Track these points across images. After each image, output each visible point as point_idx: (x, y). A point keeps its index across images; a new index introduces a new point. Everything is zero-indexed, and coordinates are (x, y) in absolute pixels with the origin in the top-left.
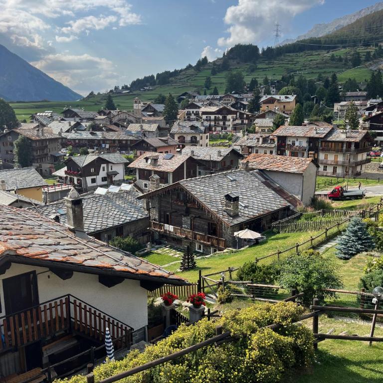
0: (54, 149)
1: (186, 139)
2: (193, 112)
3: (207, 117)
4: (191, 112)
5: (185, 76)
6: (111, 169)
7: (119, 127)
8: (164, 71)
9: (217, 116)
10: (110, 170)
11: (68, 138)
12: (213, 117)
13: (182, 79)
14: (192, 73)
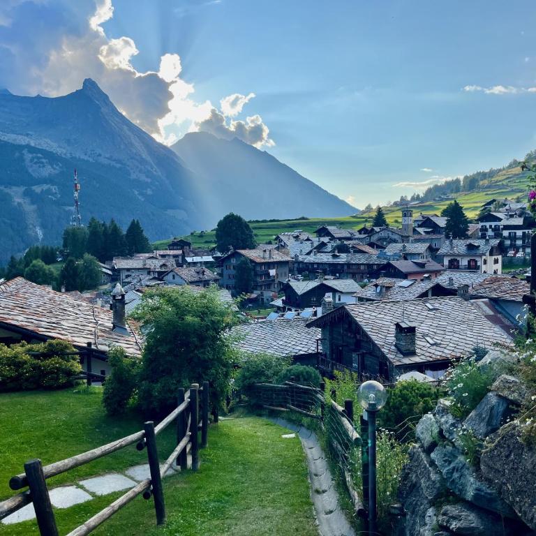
0: (283, 275)
1: (460, 264)
2: (491, 226)
3: (510, 233)
4: (488, 227)
5: (505, 177)
6: (339, 300)
7: (373, 247)
8: (475, 173)
9: (526, 231)
10: (337, 301)
11: (305, 261)
12: (519, 233)
13: (500, 181)
14: (517, 172)
